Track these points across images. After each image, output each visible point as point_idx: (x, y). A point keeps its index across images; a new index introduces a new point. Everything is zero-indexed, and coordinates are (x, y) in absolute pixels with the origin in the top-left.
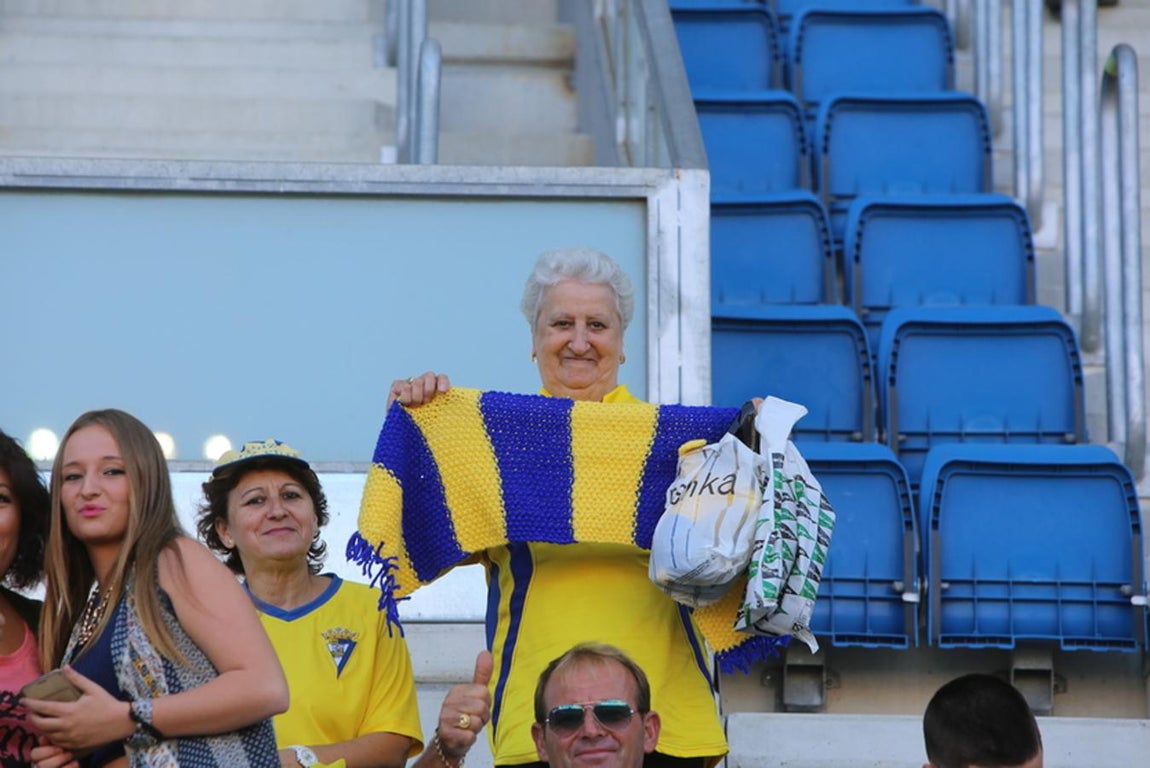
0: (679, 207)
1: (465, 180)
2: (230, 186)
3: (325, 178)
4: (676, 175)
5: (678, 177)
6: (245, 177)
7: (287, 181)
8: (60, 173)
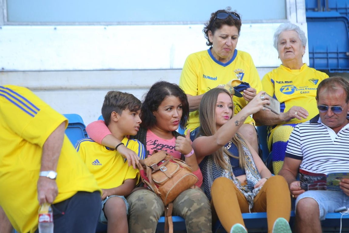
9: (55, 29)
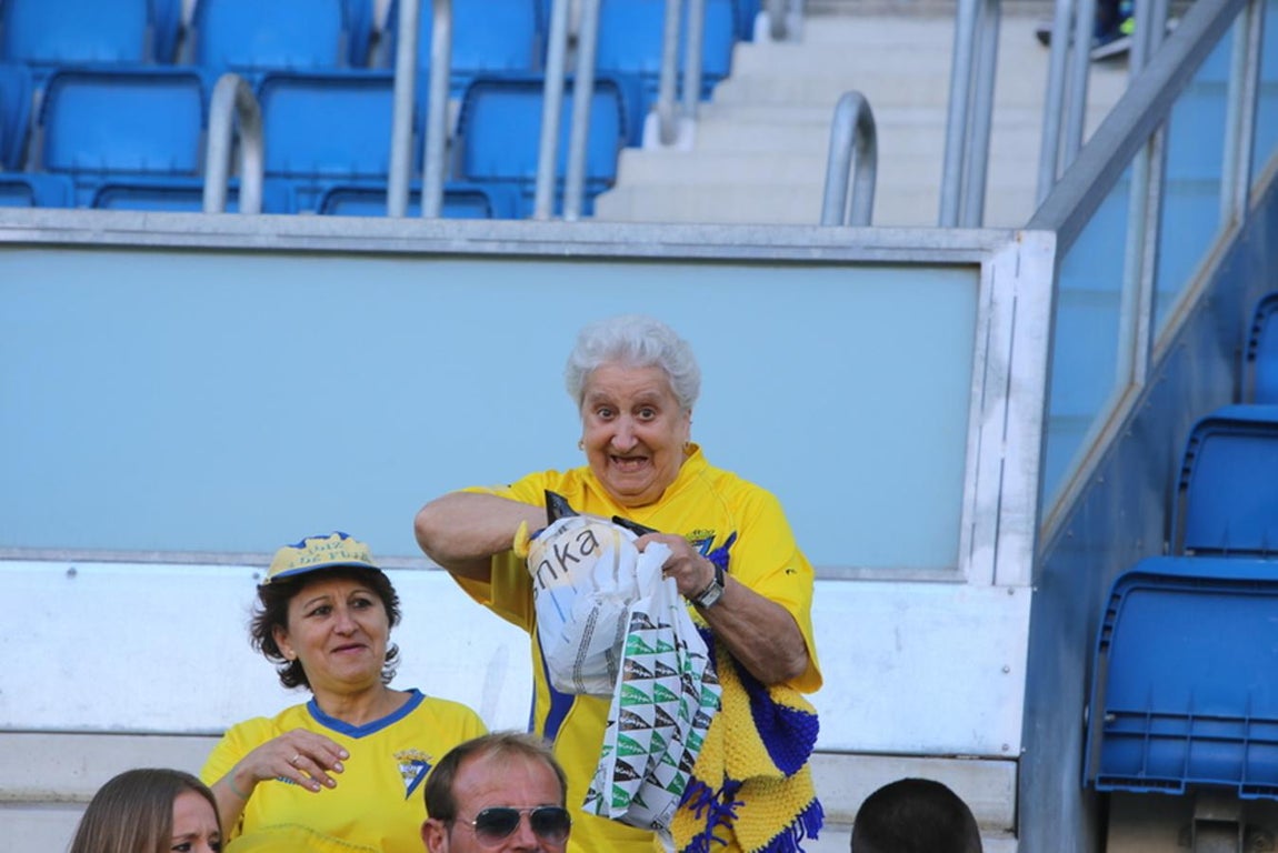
0: (1017, 275)
1: (774, 243)
2: (511, 248)
3: (616, 240)
4: (1016, 238)
5: (1019, 240)
6: (529, 238)
7: (574, 242)
8: (327, 233)
9: (72, 573)
